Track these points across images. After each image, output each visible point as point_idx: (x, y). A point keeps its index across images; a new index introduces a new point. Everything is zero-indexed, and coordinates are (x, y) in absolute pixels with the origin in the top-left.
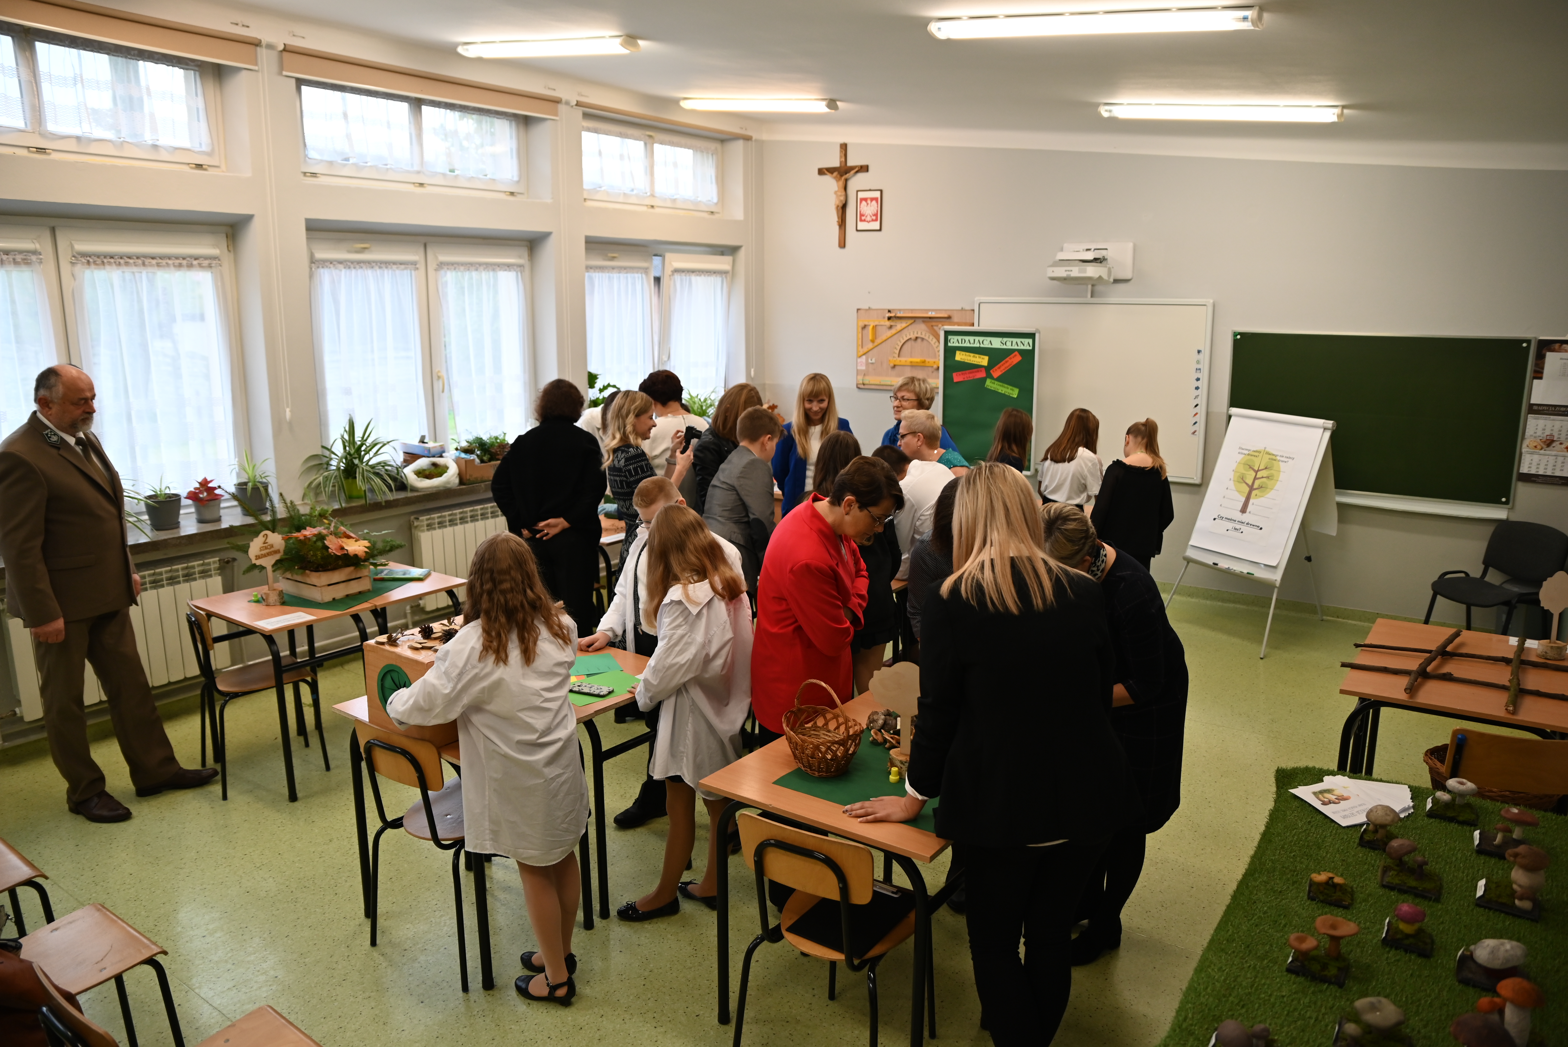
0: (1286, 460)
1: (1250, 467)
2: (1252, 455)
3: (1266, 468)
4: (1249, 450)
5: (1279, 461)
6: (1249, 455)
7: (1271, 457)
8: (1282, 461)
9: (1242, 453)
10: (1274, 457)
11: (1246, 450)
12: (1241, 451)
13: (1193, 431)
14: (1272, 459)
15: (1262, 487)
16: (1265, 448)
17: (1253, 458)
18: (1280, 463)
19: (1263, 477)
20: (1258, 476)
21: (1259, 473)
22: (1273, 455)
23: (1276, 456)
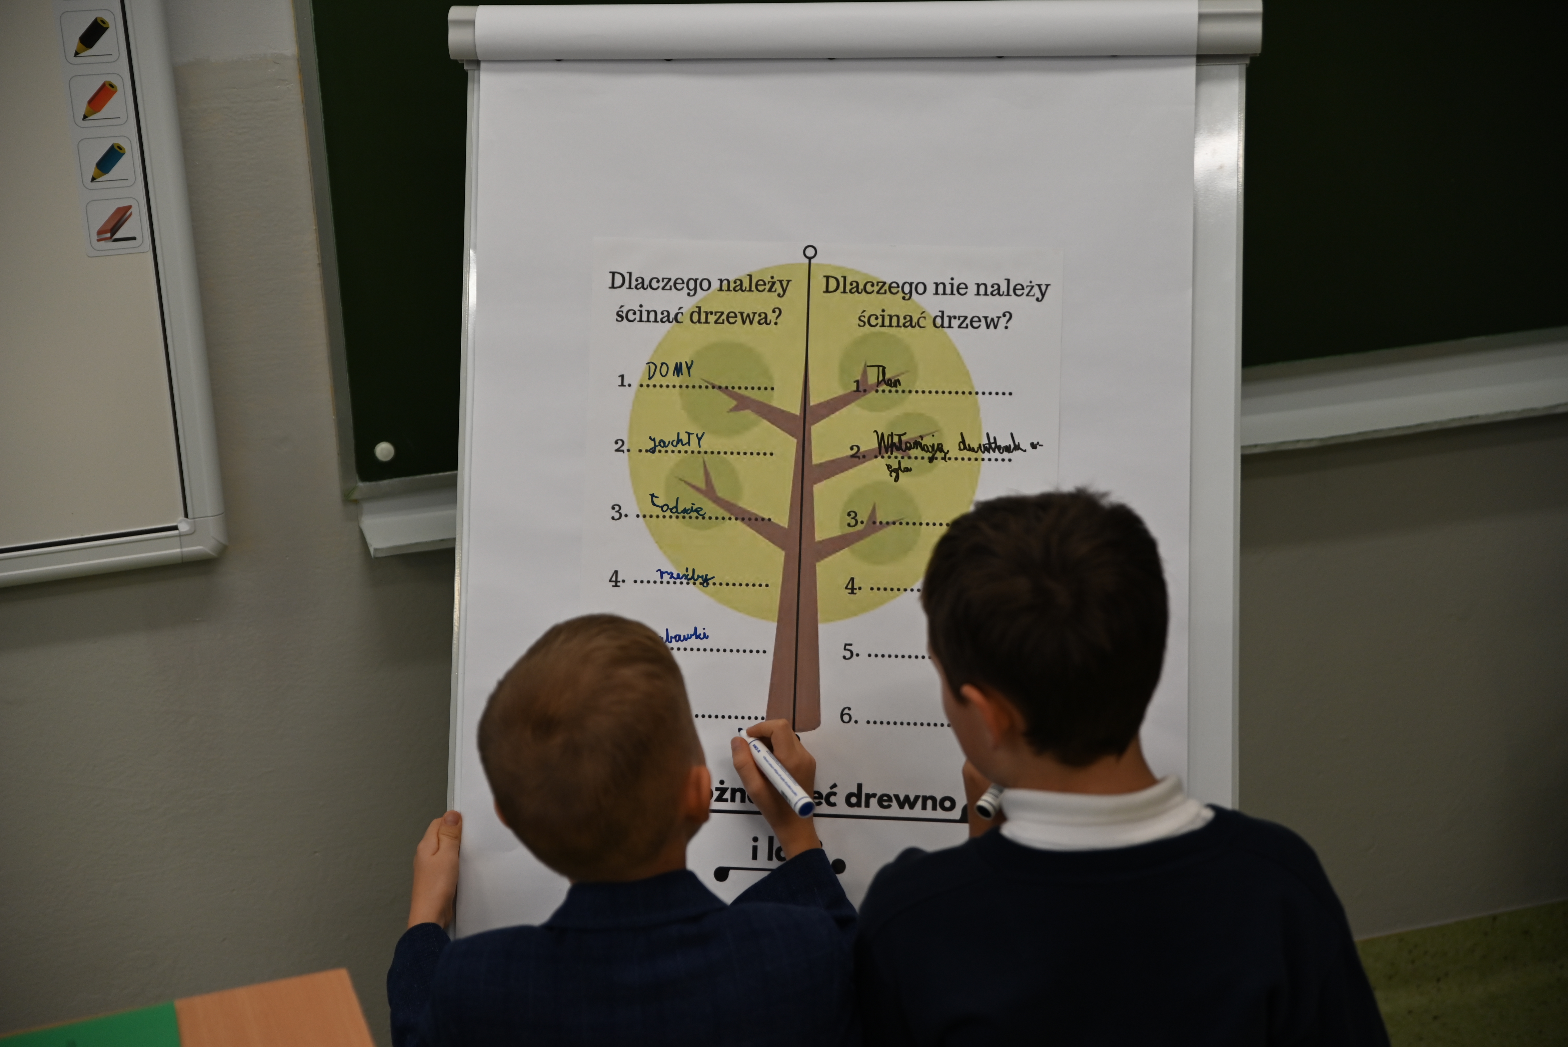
0: (992, 306)
1: (743, 403)
2: (726, 318)
3: (861, 389)
4: (695, 285)
5: (942, 321)
6: (699, 316)
7: (872, 304)
8: (972, 322)
9: (647, 316)
10: (894, 305)
11: (671, 284)
12: (631, 299)
13: (103, 215)
14: (888, 320)
15: (874, 525)
16: (810, 253)
17: (739, 332)
18: (954, 334)
19: (858, 457)
20: (818, 456)
21: (817, 430)
22: (888, 288)
23: (914, 289)
